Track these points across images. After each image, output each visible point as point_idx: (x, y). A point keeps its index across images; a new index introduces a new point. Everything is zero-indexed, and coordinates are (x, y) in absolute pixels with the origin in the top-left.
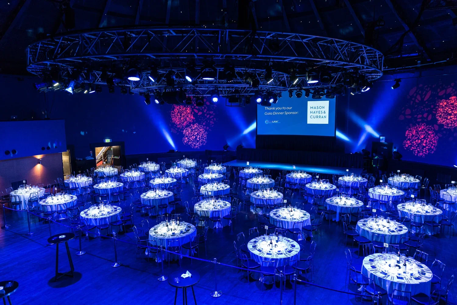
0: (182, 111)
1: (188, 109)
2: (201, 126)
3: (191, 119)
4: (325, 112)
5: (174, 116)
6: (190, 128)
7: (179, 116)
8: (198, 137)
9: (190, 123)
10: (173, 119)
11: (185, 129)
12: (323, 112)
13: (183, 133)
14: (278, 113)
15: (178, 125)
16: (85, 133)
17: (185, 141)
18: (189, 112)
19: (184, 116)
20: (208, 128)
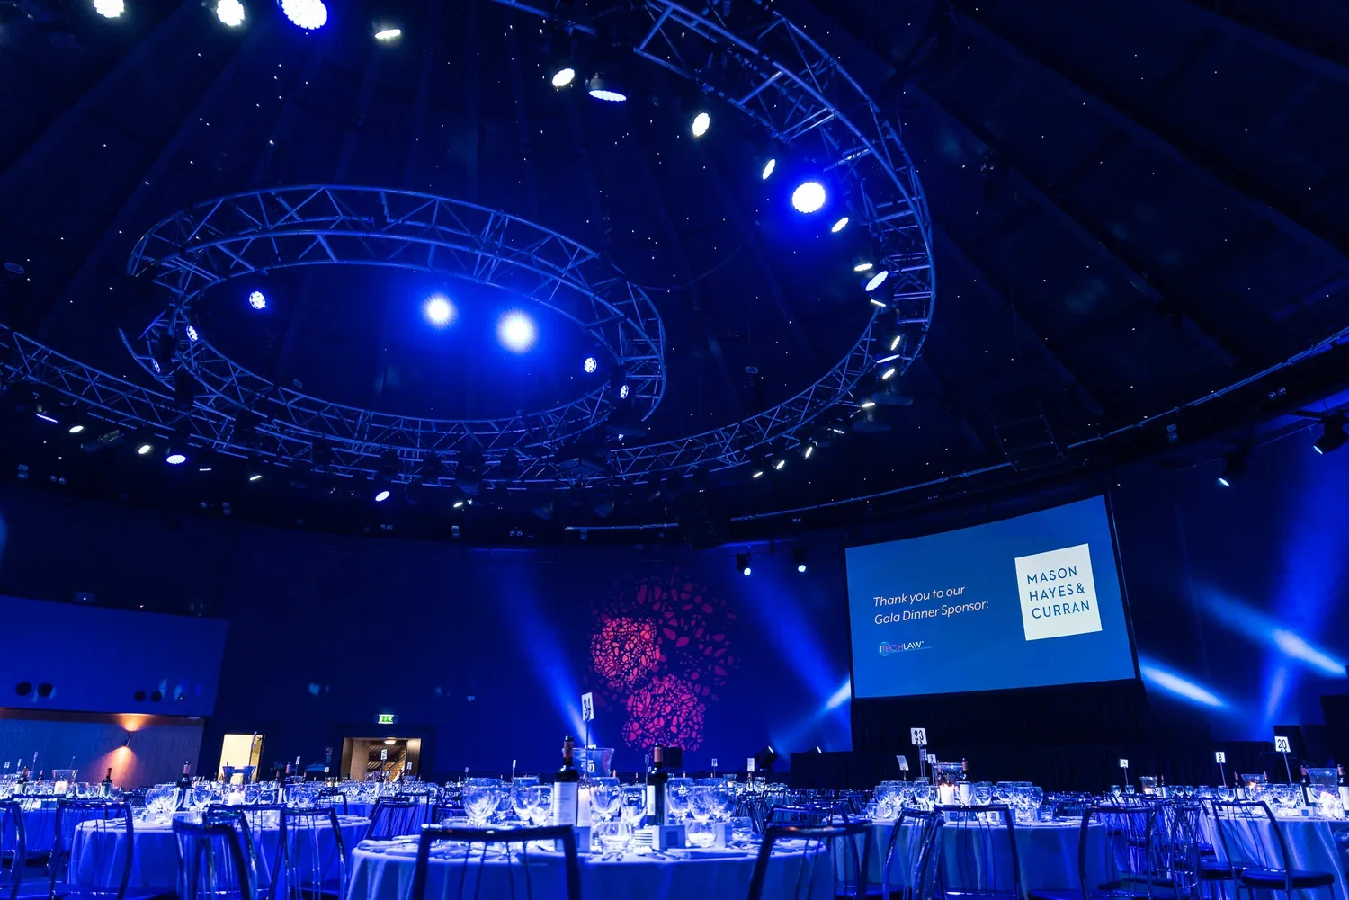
0: (627, 635)
1: (647, 627)
2: (683, 685)
3: (652, 661)
4: (1080, 589)
5: (601, 650)
6: (648, 690)
7: (616, 650)
8: (675, 722)
9: (650, 674)
10: (596, 660)
11: (632, 693)
12: (1074, 588)
13: (625, 705)
14: (921, 614)
15: (613, 680)
16: (322, 690)
17: (633, 737)
18: (647, 636)
19: (631, 651)
20: (707, 691)
